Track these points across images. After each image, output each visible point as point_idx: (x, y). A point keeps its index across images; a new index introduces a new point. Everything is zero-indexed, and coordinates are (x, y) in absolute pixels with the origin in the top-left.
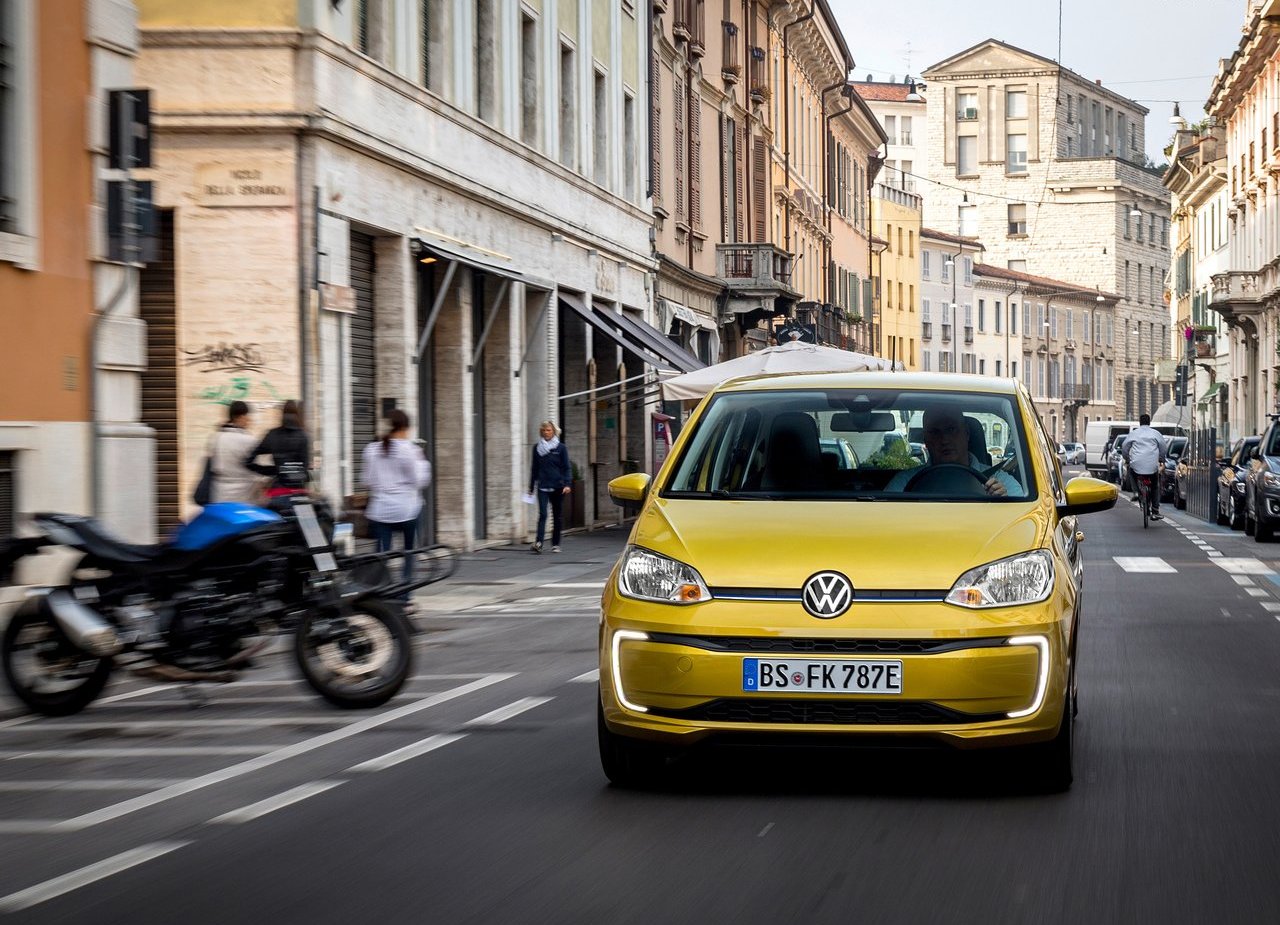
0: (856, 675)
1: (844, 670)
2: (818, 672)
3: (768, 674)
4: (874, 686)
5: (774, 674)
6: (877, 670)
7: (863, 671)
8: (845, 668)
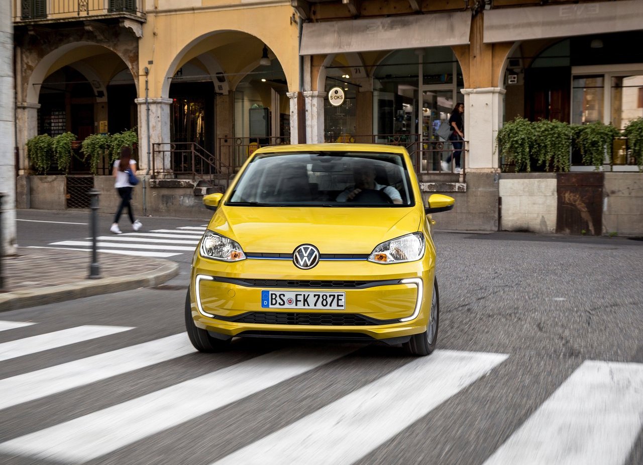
0: (321, 299)
1: (315, 297)
2: (301, 298)
3: (275, 299)
4: (331, 305)
5: (278, 299)
6: (332, 297)
7: (325, 297)
8: (315, 296)
